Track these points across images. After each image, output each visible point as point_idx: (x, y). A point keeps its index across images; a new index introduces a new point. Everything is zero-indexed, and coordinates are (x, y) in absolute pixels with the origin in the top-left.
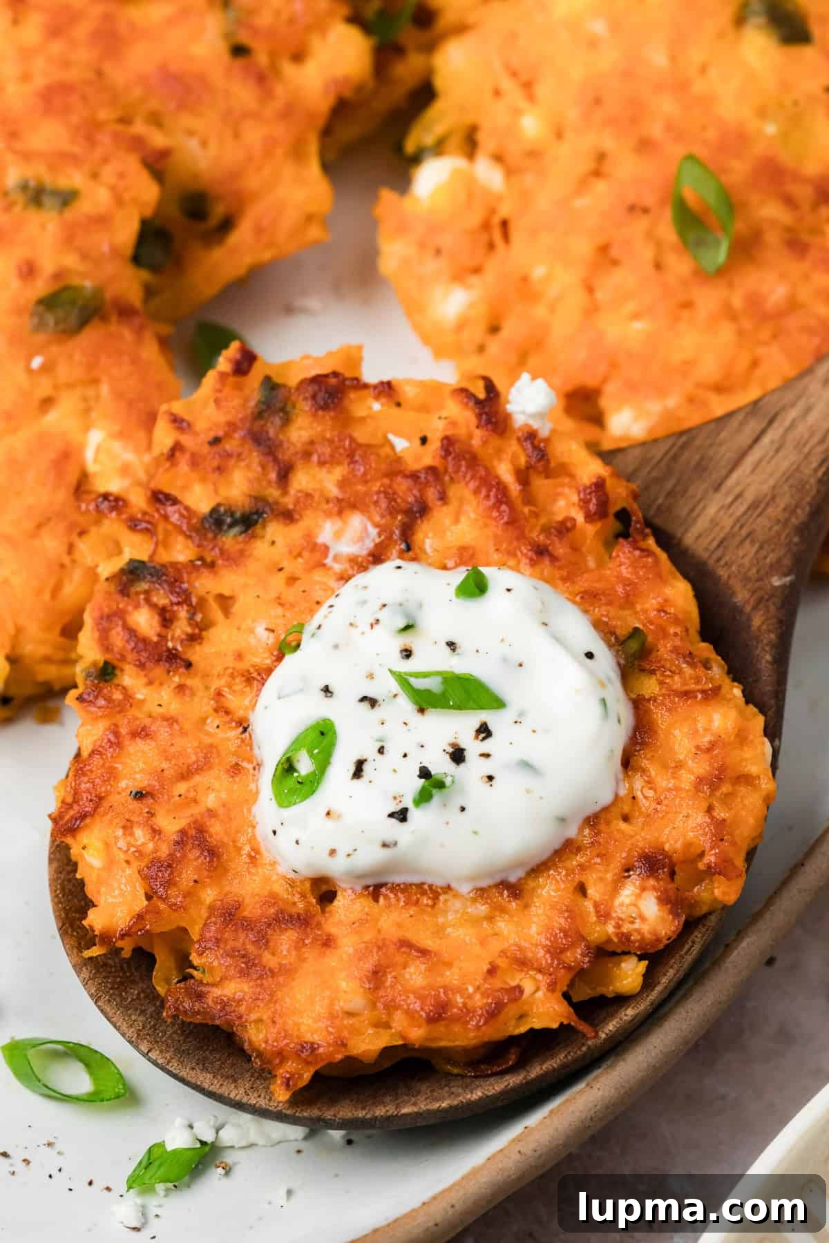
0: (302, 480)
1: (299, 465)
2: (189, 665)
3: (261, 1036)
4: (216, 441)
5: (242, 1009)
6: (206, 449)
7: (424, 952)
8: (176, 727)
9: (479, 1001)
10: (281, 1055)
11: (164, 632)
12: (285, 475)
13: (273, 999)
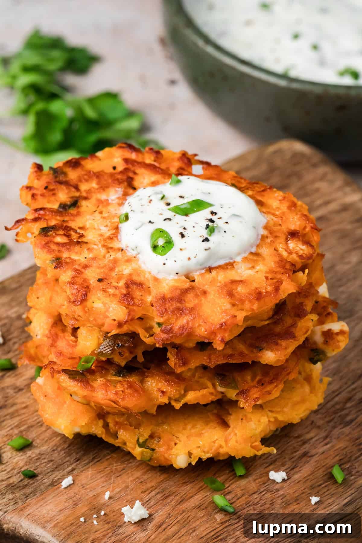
0: (84, 187)
1: (79, 184)
2: (86, 243)
3: (203, 330)
4: (46, 188)
5: (190, 325)
6: (45, 191)
7: (241, 281)
8: (97, 259)
9: (269, 289)
10: (213, 333)
11: (70, 239)
12: (77, 188)
13: (200, 316)
